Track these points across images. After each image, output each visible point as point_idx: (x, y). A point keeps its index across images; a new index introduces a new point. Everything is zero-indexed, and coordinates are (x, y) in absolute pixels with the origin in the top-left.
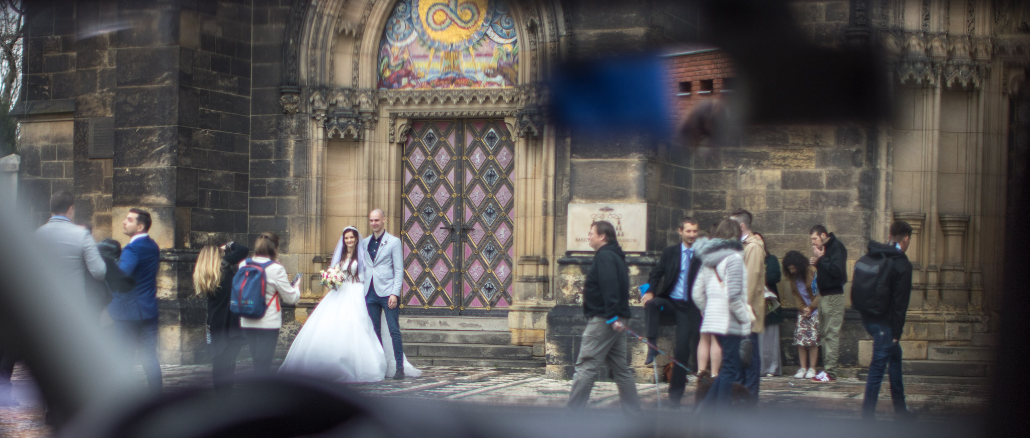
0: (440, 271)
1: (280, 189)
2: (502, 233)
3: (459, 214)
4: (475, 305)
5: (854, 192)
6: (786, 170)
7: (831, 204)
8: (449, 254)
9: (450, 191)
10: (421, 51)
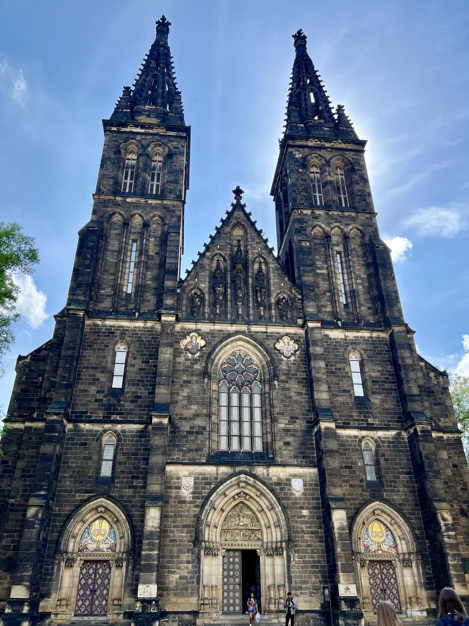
0: (87, 603)
1: (51, 580)
2: (105, 592)
3: (94, 586)
4: (96, 612)
5: (195, 580)
6: (180, 575)
7: (190, 583)
8: (90, 598)
9: (92, 580)
10: (90, 542)
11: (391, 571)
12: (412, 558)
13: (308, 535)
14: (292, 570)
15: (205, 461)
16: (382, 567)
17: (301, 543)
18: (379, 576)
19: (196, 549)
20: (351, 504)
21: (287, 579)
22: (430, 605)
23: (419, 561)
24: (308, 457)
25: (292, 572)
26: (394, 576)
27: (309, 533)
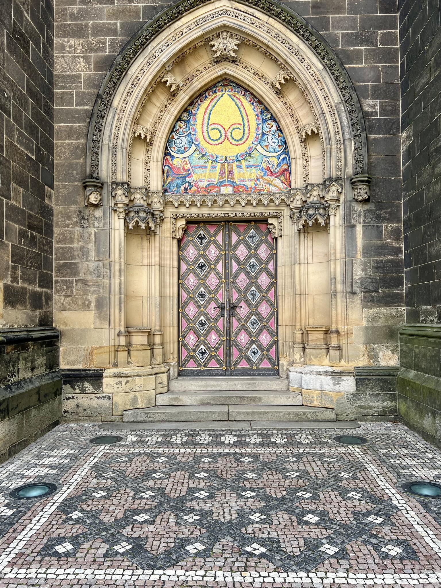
11: (263, 252)
12: (331, 195)
16: (234, 238)
18: (220, 267)
20: (115, 15)
22: (373, 356)
23: (358, 208)
26: (271, 266)
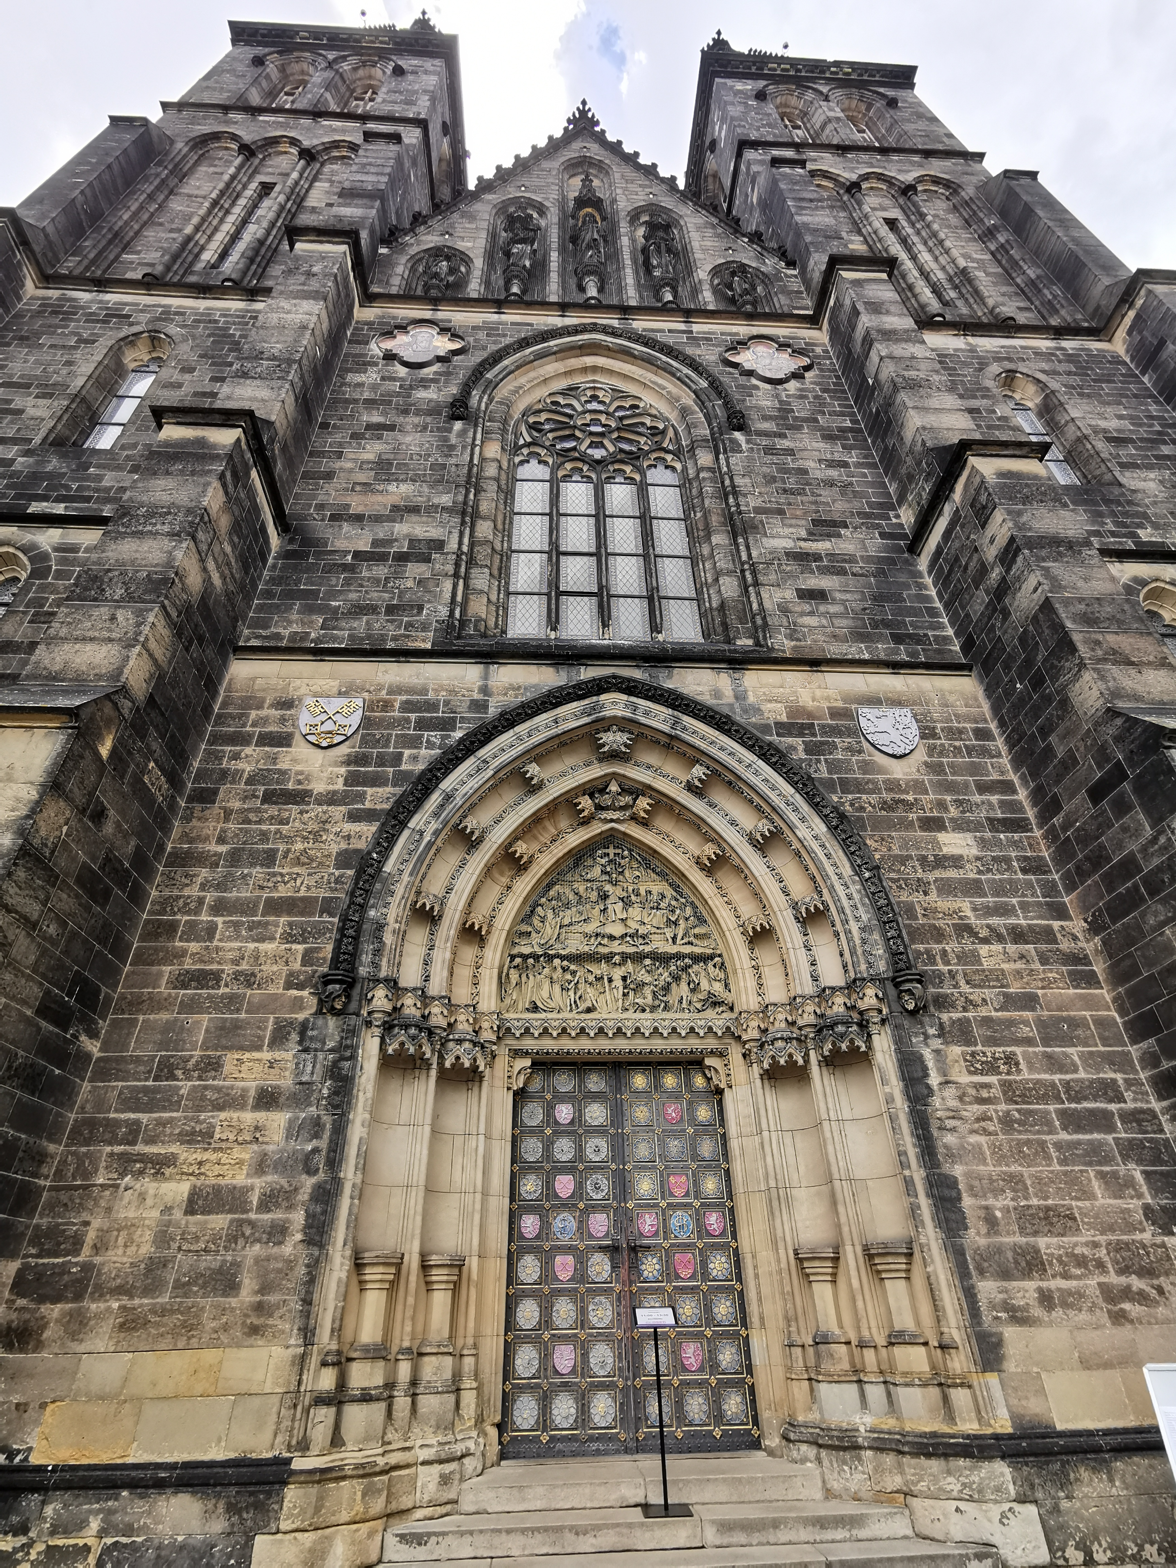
5: (298, 1218)
6: (199, 1183)
7: (259, 1241)
13: (997, 947)
14: (949, 1139)
15: (428, 646)
17: (966, 988)
19: (332, 1023)
21: (924, 1202)
24: (918, 639)
25: (951, 1156)
27: (1000, 939)
